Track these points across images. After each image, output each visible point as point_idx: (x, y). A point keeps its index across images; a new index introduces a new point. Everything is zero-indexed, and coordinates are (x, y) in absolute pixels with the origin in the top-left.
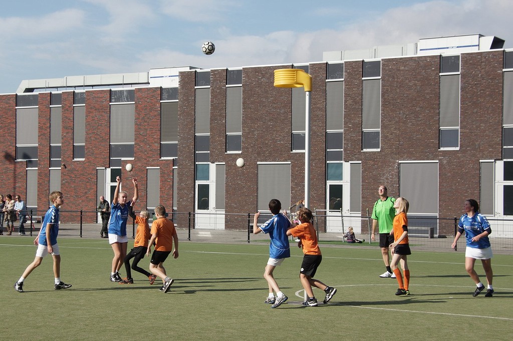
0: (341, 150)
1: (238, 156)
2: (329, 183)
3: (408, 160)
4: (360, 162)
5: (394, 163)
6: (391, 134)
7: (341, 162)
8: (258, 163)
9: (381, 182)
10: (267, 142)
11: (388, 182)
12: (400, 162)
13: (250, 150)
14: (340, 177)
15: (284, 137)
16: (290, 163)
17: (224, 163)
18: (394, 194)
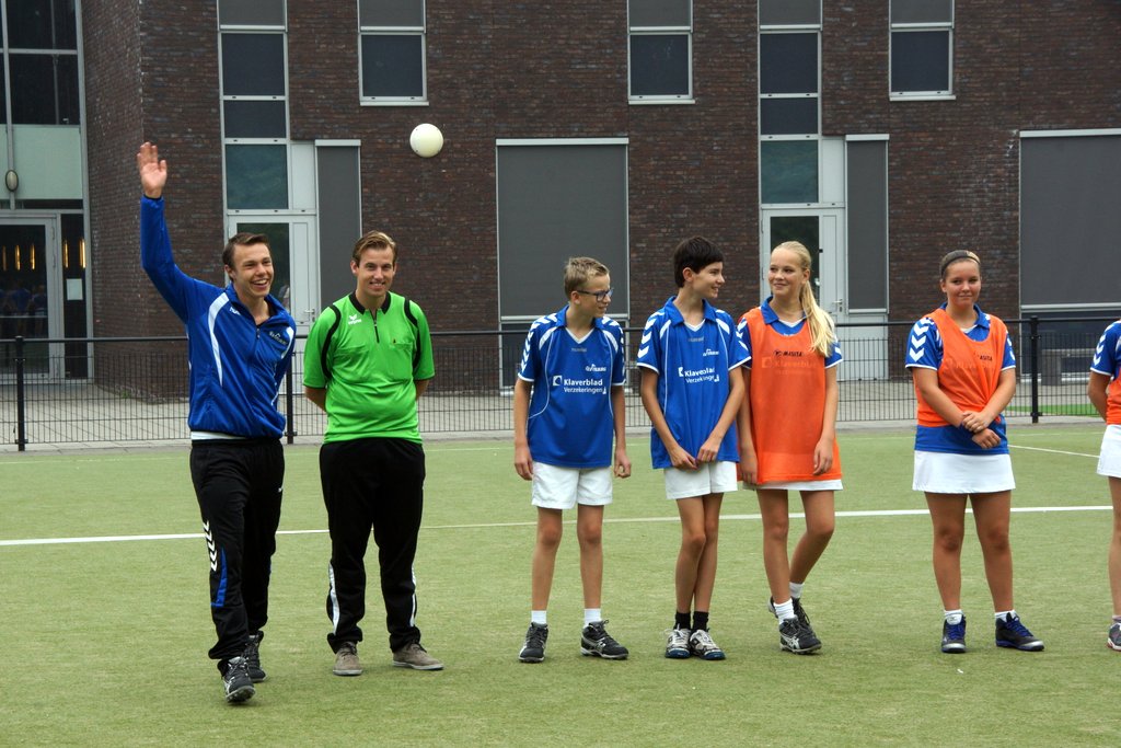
0: (812, 95)
1: (420, 115)
2: (769, 212)
3: (1050, 129)
4: (886, 137)
5: (1004, 138)
6: (994, 40)
7: (813, 137)
8: (500, 142)
9: (958, 206)
10: (532, 64)
11: (981, 205)
12: (1024, 134)
13: (465, 94)
14: (810, 192)
15: (601, 46)
16: (625, 141)
17: (357, 143)
18: (1003, 242)
